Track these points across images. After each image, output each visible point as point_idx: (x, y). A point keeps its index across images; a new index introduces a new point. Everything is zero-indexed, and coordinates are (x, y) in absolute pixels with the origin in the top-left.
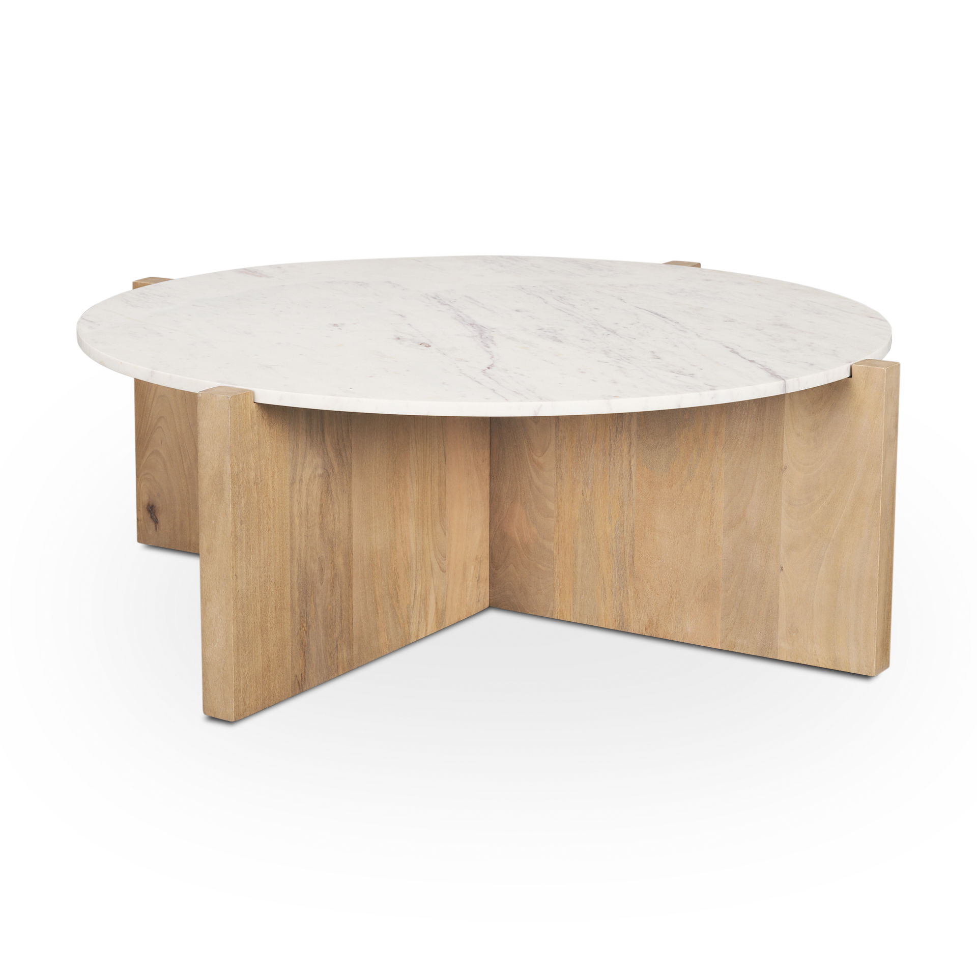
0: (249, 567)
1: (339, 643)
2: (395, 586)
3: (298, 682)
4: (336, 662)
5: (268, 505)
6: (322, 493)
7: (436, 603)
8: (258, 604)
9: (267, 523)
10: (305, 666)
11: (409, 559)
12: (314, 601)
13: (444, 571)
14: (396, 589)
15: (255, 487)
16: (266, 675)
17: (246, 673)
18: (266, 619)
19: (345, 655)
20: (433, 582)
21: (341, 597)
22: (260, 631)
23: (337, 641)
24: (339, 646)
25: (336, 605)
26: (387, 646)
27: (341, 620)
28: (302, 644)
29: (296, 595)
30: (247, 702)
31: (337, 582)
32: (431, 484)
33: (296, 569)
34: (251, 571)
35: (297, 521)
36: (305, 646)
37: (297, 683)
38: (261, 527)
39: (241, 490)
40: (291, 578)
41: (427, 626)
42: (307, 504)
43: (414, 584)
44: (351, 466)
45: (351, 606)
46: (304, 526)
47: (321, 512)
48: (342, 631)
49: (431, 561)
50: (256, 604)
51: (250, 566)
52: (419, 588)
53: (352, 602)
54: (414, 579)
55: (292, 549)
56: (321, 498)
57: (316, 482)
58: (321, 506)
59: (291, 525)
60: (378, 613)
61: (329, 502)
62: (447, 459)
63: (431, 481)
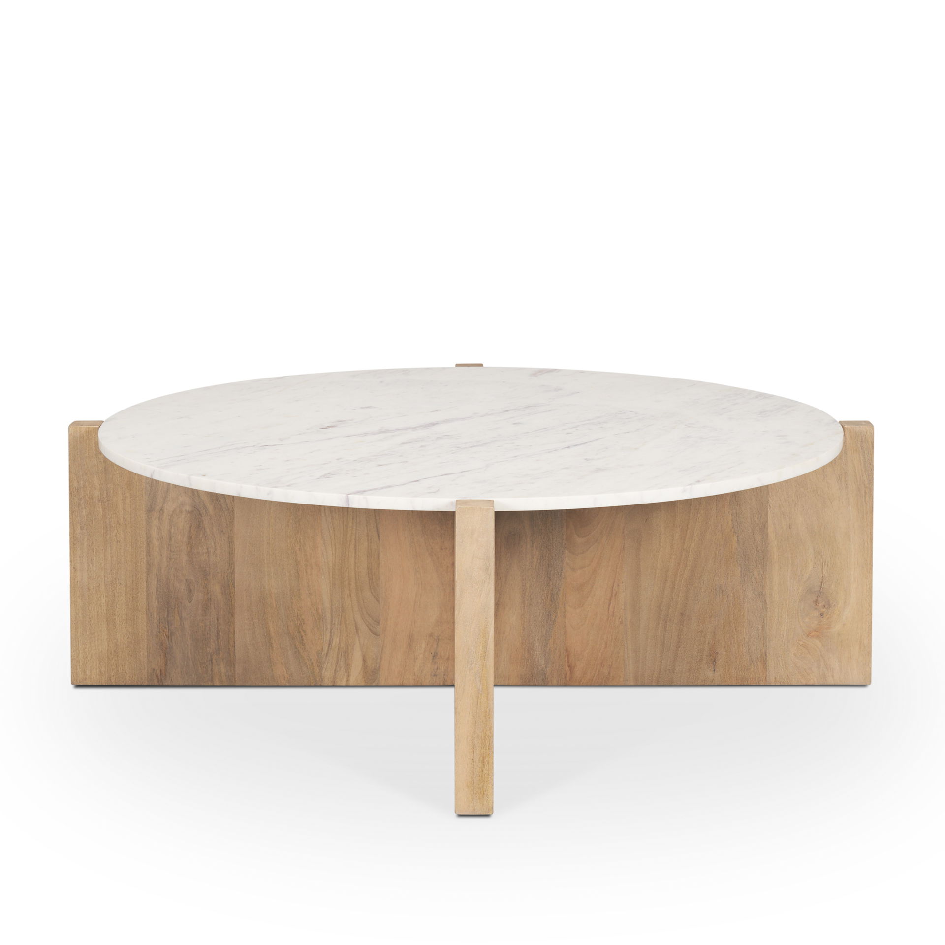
0: (91, 565)
1: (214, 657)
2: (299, 629)
3: (157, 676)
4: (210, 672)
5: (118, 521)
6: (191, 527)
7: (364, 660)
8: (102, 598)
9: (116, 536)
10: (166, 665)
11: (320, 611)
12: (179, 613)
13: (376, 634)
14: (299, 632)
15: (100, 504)
16: (113, 658)
17: (86, 650)
18: (112, 612)
19: (223, 670)
20: (359, 640)
21: (217, 620)
22: (105, 620)
23: (211, 656)
24: (214, 661)
25: (210, 625)
26: (286, 679)
27: (218, 639)
28: (162, 645)
29: (155, 604)
30: (88, 673)
31: (212, 606)
32: (355, 553)
33: (155, 582)
34: (94, 570)
35: (156, 543)
36: (166, 648)
37: (154, 676)
38: (108, 537)
39: (82, 502)
40: (147, 587)
41: (349, 676)
42: (170, 532)
43: (329, 635)
44: (234, 513)
45: (232, 630)
46: (166, 549)
47: (189, 543)
48: (219, 648)
49: (355, 621)
50: (100, 597)
51: (93, 565)
52: (336, 640)
53: (234, 628)
54: (329, 630)
55: (149, 565)
56: (190, 531)
57: (183, 516)
58: (190, 538)
59: (148, 545)
60: (272, 648)
61: (201, 536)
62: (380, 536)
63: (356, 550)
